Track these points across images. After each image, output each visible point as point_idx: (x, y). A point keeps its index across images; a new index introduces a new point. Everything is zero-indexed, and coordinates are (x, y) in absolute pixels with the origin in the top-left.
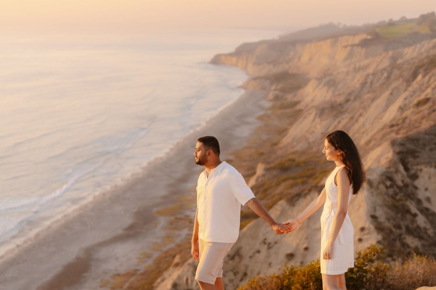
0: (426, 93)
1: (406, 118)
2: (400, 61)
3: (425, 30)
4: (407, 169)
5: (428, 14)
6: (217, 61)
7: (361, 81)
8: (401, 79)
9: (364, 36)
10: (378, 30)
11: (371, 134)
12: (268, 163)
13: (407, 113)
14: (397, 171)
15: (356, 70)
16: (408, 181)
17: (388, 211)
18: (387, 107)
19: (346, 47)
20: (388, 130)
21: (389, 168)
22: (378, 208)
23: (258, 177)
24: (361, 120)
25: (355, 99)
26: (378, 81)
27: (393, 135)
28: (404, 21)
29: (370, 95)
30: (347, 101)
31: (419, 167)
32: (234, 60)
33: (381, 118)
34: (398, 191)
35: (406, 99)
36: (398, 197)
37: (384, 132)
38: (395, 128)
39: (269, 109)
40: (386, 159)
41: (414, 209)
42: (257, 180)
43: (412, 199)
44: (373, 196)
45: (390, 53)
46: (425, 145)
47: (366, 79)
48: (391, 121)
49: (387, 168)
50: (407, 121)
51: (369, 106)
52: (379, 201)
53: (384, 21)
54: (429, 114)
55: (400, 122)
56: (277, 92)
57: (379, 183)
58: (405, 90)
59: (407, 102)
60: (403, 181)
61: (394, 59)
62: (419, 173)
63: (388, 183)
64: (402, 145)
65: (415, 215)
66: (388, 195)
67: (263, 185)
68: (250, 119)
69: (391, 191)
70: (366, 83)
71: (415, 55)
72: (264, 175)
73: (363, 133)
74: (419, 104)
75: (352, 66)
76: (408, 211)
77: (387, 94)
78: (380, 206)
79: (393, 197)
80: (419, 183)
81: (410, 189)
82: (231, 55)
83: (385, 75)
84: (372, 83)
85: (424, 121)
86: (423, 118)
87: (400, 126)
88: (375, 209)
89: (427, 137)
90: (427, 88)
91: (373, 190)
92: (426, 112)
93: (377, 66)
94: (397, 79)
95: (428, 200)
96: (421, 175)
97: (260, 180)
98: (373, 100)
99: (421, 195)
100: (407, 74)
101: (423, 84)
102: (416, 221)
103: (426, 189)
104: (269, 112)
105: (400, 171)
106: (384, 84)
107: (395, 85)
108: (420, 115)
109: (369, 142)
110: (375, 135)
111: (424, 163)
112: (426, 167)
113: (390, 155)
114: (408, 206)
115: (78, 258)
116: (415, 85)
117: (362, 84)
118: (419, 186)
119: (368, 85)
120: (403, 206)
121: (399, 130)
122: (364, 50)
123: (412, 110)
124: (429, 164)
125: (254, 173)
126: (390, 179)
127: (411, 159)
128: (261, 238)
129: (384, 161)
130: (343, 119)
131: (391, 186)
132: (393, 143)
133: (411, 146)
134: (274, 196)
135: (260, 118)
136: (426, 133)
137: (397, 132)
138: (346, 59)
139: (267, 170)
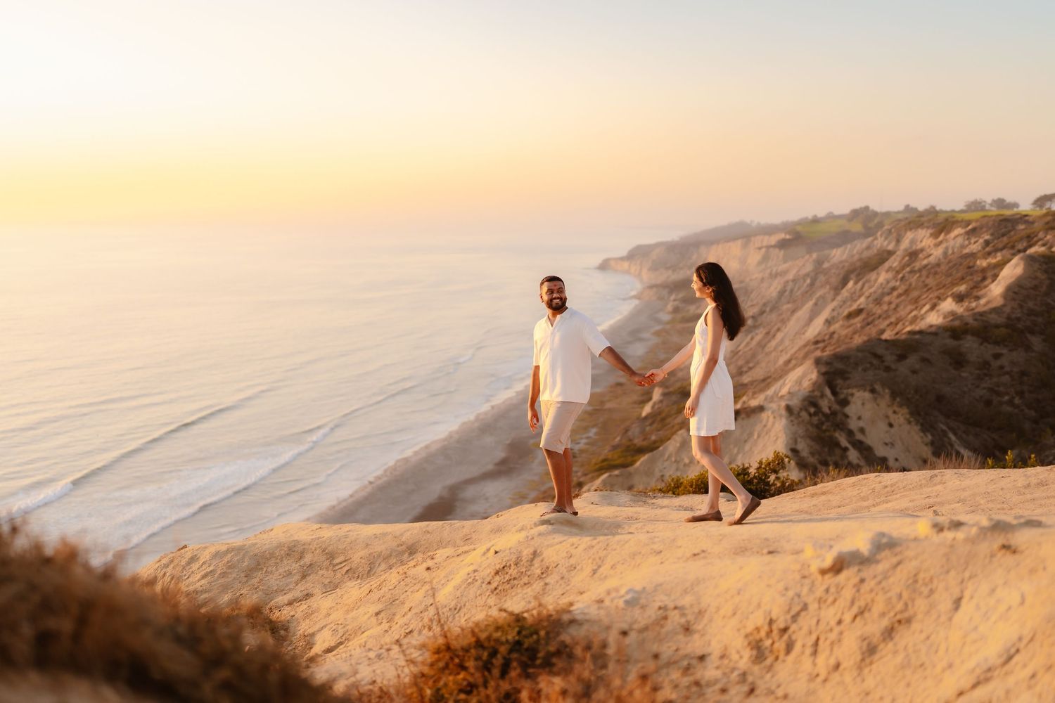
0: (858, 302)
1: (834, 333)
2: (826, 265)
3: (857, 227)
4: (834, 393)
5: (861, 208)
6: (604, 266)
7: (778, 290)
8: (828, 287)
9: (782, 236)
10: (799, 228)
11: (793, 351)
12: (667, 387)
13: (836, 327)
14: (823, 396)
15: (774, 276)
16: (836, 407)
17: (813, 444)
18: (811, 320)
19: (760, 248)
20: (813, 347)
21: (813, 391)
22: (799, 440)
23: (655, 404)
24: (779, 336)
25: (771, 311)
26: (799, 289)
27: (818, 353)
28: (831, 217)
29: (789, 306)
30: (762, 313)
31: (850, 391)
32: (626, 265)
33: (804, 334)
34: (823, 419)
35: (833, 310)
36: (824, 427)
37: (807, 349)
38: (821, 345)
39: (668, 323)
40: (809, 380)
41: (844, 442)
42: (653, 407)
43: (842, 430)
44: (793, 425)
45: (815, 256)
46: (857, 364)
47: (785, 287)
48: (815, 337)
49: (810, 392)
50: (836, 336)
51: (789, 319)
52: (801, 431)
53: (807, 218)
54: (862, 328)
55: (827, 337)
56: (676, 303)
57: (801, 409)
58: (833, 300)
59: (835, 313)
60: (830, 408)
61: (819, 263)
62: (850, 398)
63: (812, 410)
64: (827, 363)
65: (846, 449)
66: (812, 425)
67: (660, 413)
68: (645, 335)
69: (815, 420)
70: (785, 291)
71: (844, 257)
72: (661, 401)
73: (782, 351)
74: (850, 316)
75: (769, 271)
76: (837, 444)
77: (811, 303)
78: (802, 437)
79: (818, 427)
80: (851, 410)
81: (839, 417)
82: (622, 259)
83: (808, 281)
84: (792, 291)
85: (856, 337)
86: (855, 333)
87: (826, 342)
88: (796, 442)
89: (860, 354)
90: (860, 296)
91: (792, 418)
92: (859, 325)
93: (798, 271)
94: (822, 286)
95: (862, 430)
96: (852, 400)
97: (656, 407)
98: (794, 311)
99: (853, 425)
100: (835, 280)
101: (855, 293)
102: (847, 457)
103: (859, 418)
104: (668, 327)
105: (826, 396)
106: (807, 292)
107: (818, 294)
108: (851, 329)
109: (789, 361)
110: (796, 353)
111: (856, 386)
112: (858, 391)
113: (814, 376)
114: (836, 438)
115: (441, 498)
116: (845, 293)
117: (779, 292)
118: (850, 415)
119: (787, 293)
120: (831, 437)
121: (825, 347)
122: (782, 252)
123: (841, 322)
124: (862, 387)
125: (650, 399)
126: (815, 404)
127: (839, 381)
128: (658, 474)
129: (806, 384)
130: (757, 334)
131: (815, 414)
132: (818, 362)
133: (839, 365)
134: (673, 427)
135: (657, 333)
136: (859, 349)
137: (823, 350)
138: (760, 263)
139: (664, 395)
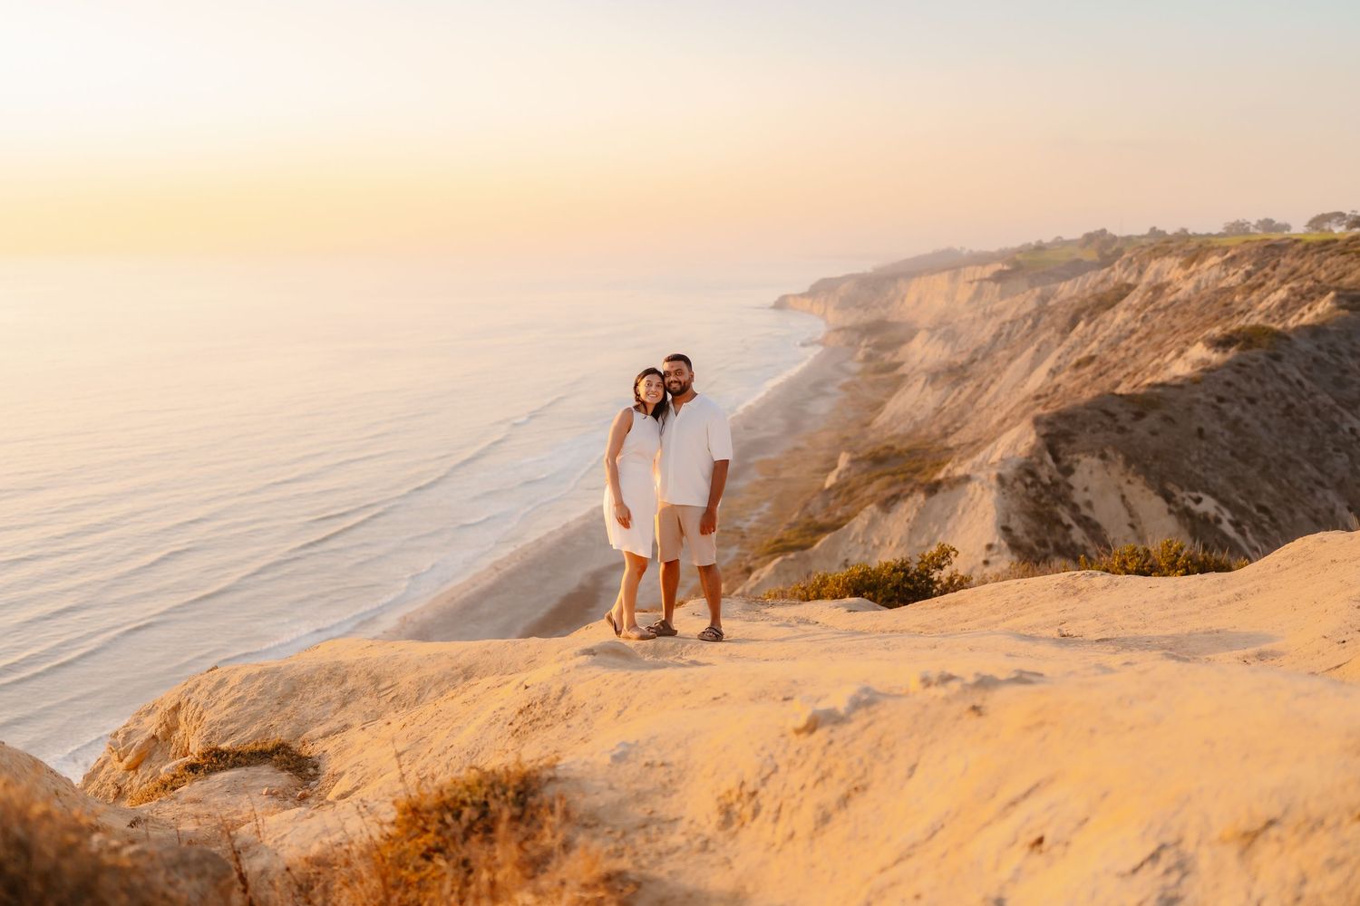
0: (1089, 348)
1: (1059, 385)
2: (1052, 303)
3: (1091, 255)
4: (1056, 459)
5: (1096, 232)
6: (781, 305)
7: (992, 333)
8: (1053, 329)
9: (998, 266)
10: (1019, 257)
11: (1008, 409)
12: (855, 452)
13: (1061, 378)
14: (1042, 462)
15: (987, 316)
16: (1058, 476)
17: (1028, 521)
18: (1032, 369)
19: (971, 282)
20: (1033, 403)
21: (1030, 457)
22: (1012, 516)
23: (840, 472)
24: (993, 389)
25: (984, 358)
26: (1018, 332)
27: (1039, 411)
28: (1060, 243)
29: (1006, 352)
30: (973, 361)
31: (1075, 457)
32: (807, 302)
33: (1023, 387)
34: (1043, 491)
35: (1059, 358)
36: (1043, 501)
37: (1026, 405)
38: (1043, 401)
39: (858, 374)
40: (1026, 444)
41: (1067, 518)
42: (838, 477)
43: (1064, 503)
44: (1005, 498)
45: (1038, 290)
46: (1084, 425)
47: (1001, 329)
48: (1036, 391)
49: (1026, 458)
50: (1061, 389)
51: (1005, 369)
52: (1015, 506)
53: (1030, 244)
54: (1094, 379)
55: (1050, 391)
56: (868, 349)
57: (1015, 480)
58: (1059, 345)
59: (1061, 362)
60: (1050, 478)
61: (1043, 300)
62: (1075, 465)
63: (1029, 480)
64: (1049, 423)
65: (1069, 527)
66: (1028, 497)
67: (847, 484)
68: (830, 389)
69: (1032, 492)
70: (1001, 335)
71: (1074, 292)
72: (848, 470)
73: (995, 409)
74: (1078, 365)
75: (981, 310)
76: (1059, 521)
77: (1031, 350)
78: (1016, 513)
79: (1035, 500)
80: (1076, 480)
81: (1062, 488)
82: (802, 295)
83: (1030, 322)
84: (1009, 334)
85: (1086, 391)
86: (1084, 385)
87: (1050, 397)
88: (1008, 518)
89: (1089, 413)
90: (1092, 341)
91: (1005, 490)
92: (1090, 376)
93: (1018, 309)
94: (1047, 328)
95: (1089, 504)
96: (1078, 468)
97: (842, 476)
98: (1011, 360)
99: (1078, 497)
100: (1062, 321)
101: (1086, 336)
102: (1070, 536)
103: (1086, 489)
104: (858, 378)
105: (1046, 463)
106: (1027, 336)
107: (1043, 337)
108: (1079, 381)
109: (1004, 420)
110: (1012, 410)
111: (1083, 451)
112: (1086, 457)
113: (1032, 438)
114: (1057, 514)
115: (582, 587)
116: (1074, 337)
117: (994, 336)
118: (1075, 485)
119: (1004, 337)
120: (1051, 513)
121: (1048, 403)
122: (999, 286)
123: (1067, 373)
124: (1089, 452)
125: (836, 467)
126: (1032, 473)
127: (1063, 445)
128: (841, 558)
129: (1023, 449)
130: (966, 387)
131: (1033, 485)
132: (1037, 421)
133: (1063, 426)
134: (862, 500)
135: (845, 388)
136: (1088, 406)
137: (1045, 407)
138: (971, 300)
139: (853, 461)
